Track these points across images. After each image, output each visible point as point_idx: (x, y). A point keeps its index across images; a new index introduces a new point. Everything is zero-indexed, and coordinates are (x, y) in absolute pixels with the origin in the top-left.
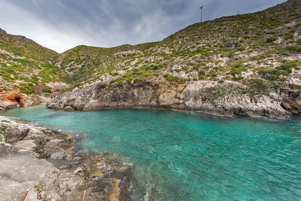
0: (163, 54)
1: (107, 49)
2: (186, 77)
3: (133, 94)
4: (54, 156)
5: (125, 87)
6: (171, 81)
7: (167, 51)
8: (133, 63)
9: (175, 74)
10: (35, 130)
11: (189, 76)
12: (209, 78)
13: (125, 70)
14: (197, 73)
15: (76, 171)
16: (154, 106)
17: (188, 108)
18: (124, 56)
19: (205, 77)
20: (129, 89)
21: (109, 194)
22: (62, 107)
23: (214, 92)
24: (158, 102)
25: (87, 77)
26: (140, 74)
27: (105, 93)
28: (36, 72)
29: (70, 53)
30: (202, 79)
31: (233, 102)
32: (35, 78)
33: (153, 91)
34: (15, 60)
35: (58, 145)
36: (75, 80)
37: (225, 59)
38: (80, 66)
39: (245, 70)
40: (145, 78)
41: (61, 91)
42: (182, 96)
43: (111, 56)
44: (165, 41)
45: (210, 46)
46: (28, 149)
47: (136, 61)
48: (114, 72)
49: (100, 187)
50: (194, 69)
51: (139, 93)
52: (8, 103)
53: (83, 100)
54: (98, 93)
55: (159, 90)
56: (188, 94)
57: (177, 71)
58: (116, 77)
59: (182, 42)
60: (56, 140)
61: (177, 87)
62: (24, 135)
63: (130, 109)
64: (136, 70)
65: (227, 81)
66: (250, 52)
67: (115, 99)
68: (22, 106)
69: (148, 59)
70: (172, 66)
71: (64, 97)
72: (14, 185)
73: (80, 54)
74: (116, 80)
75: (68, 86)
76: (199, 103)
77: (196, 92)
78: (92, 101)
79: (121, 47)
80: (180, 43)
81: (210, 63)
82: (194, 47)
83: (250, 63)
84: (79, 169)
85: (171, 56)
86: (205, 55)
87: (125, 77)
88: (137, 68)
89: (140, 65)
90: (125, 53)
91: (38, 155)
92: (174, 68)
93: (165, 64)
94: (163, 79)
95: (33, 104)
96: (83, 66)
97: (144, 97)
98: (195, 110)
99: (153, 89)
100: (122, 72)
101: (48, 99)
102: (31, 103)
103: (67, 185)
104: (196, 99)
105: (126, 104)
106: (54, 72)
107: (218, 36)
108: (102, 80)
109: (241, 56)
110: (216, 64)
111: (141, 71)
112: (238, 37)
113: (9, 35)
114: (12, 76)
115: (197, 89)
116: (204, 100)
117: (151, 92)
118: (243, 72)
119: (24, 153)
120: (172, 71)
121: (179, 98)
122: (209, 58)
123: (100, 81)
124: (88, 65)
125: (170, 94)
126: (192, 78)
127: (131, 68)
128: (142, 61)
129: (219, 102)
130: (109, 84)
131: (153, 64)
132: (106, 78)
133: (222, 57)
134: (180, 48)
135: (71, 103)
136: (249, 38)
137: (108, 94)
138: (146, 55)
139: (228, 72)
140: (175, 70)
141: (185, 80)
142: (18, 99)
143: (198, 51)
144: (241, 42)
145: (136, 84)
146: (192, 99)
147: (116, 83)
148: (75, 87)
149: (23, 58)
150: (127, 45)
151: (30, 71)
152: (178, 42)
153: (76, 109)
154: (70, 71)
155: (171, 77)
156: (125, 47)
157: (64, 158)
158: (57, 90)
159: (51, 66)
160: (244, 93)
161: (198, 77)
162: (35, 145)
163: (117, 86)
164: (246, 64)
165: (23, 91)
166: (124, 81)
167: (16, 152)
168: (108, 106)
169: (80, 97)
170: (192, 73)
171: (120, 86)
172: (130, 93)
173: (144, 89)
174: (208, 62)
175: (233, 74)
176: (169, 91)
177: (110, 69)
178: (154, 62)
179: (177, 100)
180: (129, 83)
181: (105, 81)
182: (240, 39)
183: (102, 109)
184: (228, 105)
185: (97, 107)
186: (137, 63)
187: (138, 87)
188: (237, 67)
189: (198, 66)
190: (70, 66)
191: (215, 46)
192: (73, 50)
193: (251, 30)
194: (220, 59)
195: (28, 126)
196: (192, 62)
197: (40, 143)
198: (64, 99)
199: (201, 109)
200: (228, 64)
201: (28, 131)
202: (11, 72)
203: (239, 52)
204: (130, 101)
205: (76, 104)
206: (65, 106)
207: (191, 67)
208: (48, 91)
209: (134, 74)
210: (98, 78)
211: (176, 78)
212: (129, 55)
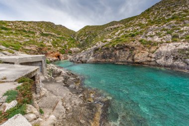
0: (140, 25)
1: (101, 26)
2: (159, 41)
3: (116, 54)
4: (71, 86)
5: (110, 49)
6: (145, 44)
7: (144, 22)
8: (117, 33)
9: (149, 39)
10: (64, 72)
11: (162, 40)
12: (182, 40)
13: (111, 38)
14: (170, 36)
16: (130, 63)
17: (159, 65)
18: (111, 29)
19: (178, 40)
20: (113, 51)
21: (95, 113)
22: (76, 61)
23: (187, 52)
24: (133, 60)
25: (89, 44)
26: (121, 41)
28: (66, 42)
29: (81, 31)
30: (176, 41)
32: (65, 46)
33: (130, 52)
34: (58, 37)
35: (73, 81)
36: (83, 46)
38: (86, 38)
40: (124, 43)
41: (76, 52)
42: (153, 56)
43: (103, 30)
44: (143, 14)
45: (187, 12)
46: (61, 81)
47: (119, 32)
48: (104, 40)
49: (91, 107)
50: (168, 33)
51: (119, 53)
52: (55, 58)
53: (86, 57)
54: (94, 53)
55: (135, 51)
56: (160, 55)
57: (151, 36)
58: (106, 43)
59: (158, 12)
60: (73, 78)
61: (149, 48)
62: (59, 74)
63: (113, 63)
64: (119, 38)
67: (104, 57)
68: (60, 60)
69: (128, 30)
70: (146, 33)
72: (54, 97)
73: (86, 31)
74: (105, 46)
75: (79, 50)
76: (170, 62)
77: (167, 52)
78: (91, 58)
79: (109, 23)
80: (156, 13)
81: (185, 27)
82: (169, 15)
84: (81, 95)
85: (147, 25)
87: (111, 43)
88: (119, 36)
89: (122, 35)
90: (112, 27)
92: (148, 34)
93: (141, 32)
94: (138, 43)
95: (64, 59)
97: (123, 56)
98: (165, 66)
99: (130, 50)
100: (109, 40)
101: (71, 57)
104: (167, 58)
105: (111, 60)
106: (73, 43)
108: (97, 45)
111: (122, 38)
113: (56, 25)
114: (57, 45)
115: (169, 50)
116: (175, 59)
117: (128, 52)
119: (59, 83)
120: (146, 37)
121: (151, 57)
122: (185, 23)
123: (96, 46)
124: (90, 37)
125: (144, 54)
126: (165, 41)
127: (115, 37)
128: (123, 31)
130: (101, 48)
131: (131, 33)
132: (99, 44)
134: (155, 18)
135: (80, 59)
137: (100, 54)
138: (127, 27)
140: (149, 36)
141: (158, 43)
142: (58, 57)
143: (173, 18)
145: (118, 48)
146: (163, 57)
147: (105, 47)
148: (82, 50)
149: (61, 36)
151: (63, 42)
152: (154, 13)
153: (83, 62)
154: (81, 41)
155: (145, 41)
156: (113, 23)
157: (75, 88)
158: (75, 52)
159: (72, 39)
161: (171, 40)
162: (63, 80)
163: (106, 49)
165: (60, 52)
166: (110, 46)
167: (55, 82)
168: (100, 61)
170: (165, 37)
171: (107, 49)
172: (113, 53)
173: (124, 50)
174: (183, 27)
176: (142, 51)
177: (102, 39)
178: (132, 31)
179: (149, 59)
180: (113, 47)
181: (98, 46)
183: (96, 63)
185: (93, 61)
187: (119, 49)
189: (173, 30)
190: (81, 39)
192: (83, 29)
196: (166, 28)
197: (66, 79)
198: (77, 57)
199: (172, 67)
201: (61, 72)
202: (56, 43)
204: (113, 58)
205: (83, 59)
206: (78, 60)
207: (165, 32)
208: (70, 52)
209: (117, 41)
210: (95, 44)
211: (150, 42)
212: (115, 28)
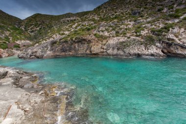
0: (93, 20)
1: (56, 16)
2: (108, 35)
3: (75, 47)
4: (26, 86)
5: (69, 42)
6: (99, 38)
7: (96, 18)
8: (74, 26)
9: (101, 33)
10: (11, 71)
12: (121, 35)
13: (69, 31)
14: (115, 32)
15: (40, 93)
16: (88, 54)
17: (109, 55)
18: (68, 21)
19: (119, 35)
20: (72, 44)
22: (29, 57)
23: (124, 44)
24: (91, 52)
25: (44, 36)
26: (78, 34)
27: (57, 47)
28: (7, 33)
31: (135, 50)
32: (7, 38)
33: (88, 45)
35: (28, 80)
36: (36, 38)
37: (132, 23)
38: (38, 29)
39: (143, 30)
40: (82, 36)
41: (27, 46)
42: (105, 47)
43: (59, 21)
44: (95, 10)
45: (123, 14)
46: (8, 83)
47: (76, 25)
48: (62, 32)
50: (113, 29)
51: (78, 46)
53: (42, 52)
54: (52, 47)
55: (91, 44)
56: (109, 46)
58: (64, 36)
59: (106, 11)
60: (27, 77)
62: (4, 75)
63: (73, 56)
64: (76, 31)
65: (132, 37)
66: (147, 18)
67: (63, 50)
69: (84, 24)
70: (99, 28)
71: (29, 50)
73: (37, 20)
74: (63, 38)
75: (31, 43)
76: (115, 52)
77: (114, 44)
78: (48, 52)
79: (65, 15)
80: (104, 11)
81: (123, 26)
82: (113, 15)
83: (146, 25)
84: (42, 92)
85: (99, 21)
86: (120, 20)
87: (69, 36)
88: (77, 29)
89: (79, 28)
90: (68, 19)
91: (16, 86)
92: (100, 29)
93: (94, 27)
94: (93, 37)
95: (9, 56)
96: (40, 29)
97: (82, 49)
98: (113, 55)
99: (88, 43)
100: (67, 33)
101: (19, 52)
102: (7, 55)
103: (35, 101)
104: (113, 49)
105: (71, 53)
106: (20, 33)
107: (128, 7)
109: (142, 20)
110: (126, 26)
111: (79, 32)
112: (140, 8)
116: (118, 49)
117: (86, 45)
118: (142, 31)
119: (6, 85)
120: (99, 31)
121: (103, 49)
122: (122, 23)
123: (52, 39)
124: (44, 28)
125: (98, 46)
126: (111, 36)
127: (73, 30)
128: (80, 25)
129: (127, 50)
130: (59, 41)
131: (87, 27)
132: (57, 37)
133: (130, 21)
134: (104, 15)
135: (34, 54)
136: (147, 8)
137: (59, 47)
138: (83, 21)
139: (133, 31)
140: (101, 31)
141: (107, 37)
143: (116, 18)
144: (142, 11)
145: (76, 41)
146: (111, 48)
147: (63, 40)
148: (36, 44)
150: (69, 13)
152: (103, 11)
153: (38, 58)
154: (32, 32)
155: (98, 35)
156: (69, 15)
157: (33, 87)
158: (24, 46)
159: (17, 29)
160: (142, 44)
161: (115, 35)
162: (13, 81)
163: (64, 42)
164: (144, 26)
166: (69, 39)
168: (59, 55)
169: (40, 50)
170: (111, 32)
171: (66, 42)
172: (73, 46)
173: (82, 43)
174: (121, 25)
175: (136, 33)
176: (97, 44)
177: (59, 31)
179: (102, 50)
180: (72, 40)
181: (56, 39)
182: (142, 9)
183: (56, 57)
184: (132, 52)
185: (52, 56)
186: (76, 26)
187: (78, 42)
188: (139, 28)
189: (116, 27)
190: (31, 29)
191: (126, 14)
193: (149, 2)
194: (129, 23)
195: (6, 69)
196: (112, 25)
197: (16, 79)
198: (30, 51)
199: (117, 55)
200: (133, 26)
201: (7, 72)
203: (141, 18)
204: (73, 51)
205: (38, 54)
206: (31, 56)
207: (111, 28)
208: (18, 47)
209: (75, 34)
210: (51, 37)
211: (102, 36)
212: (72, 21)
